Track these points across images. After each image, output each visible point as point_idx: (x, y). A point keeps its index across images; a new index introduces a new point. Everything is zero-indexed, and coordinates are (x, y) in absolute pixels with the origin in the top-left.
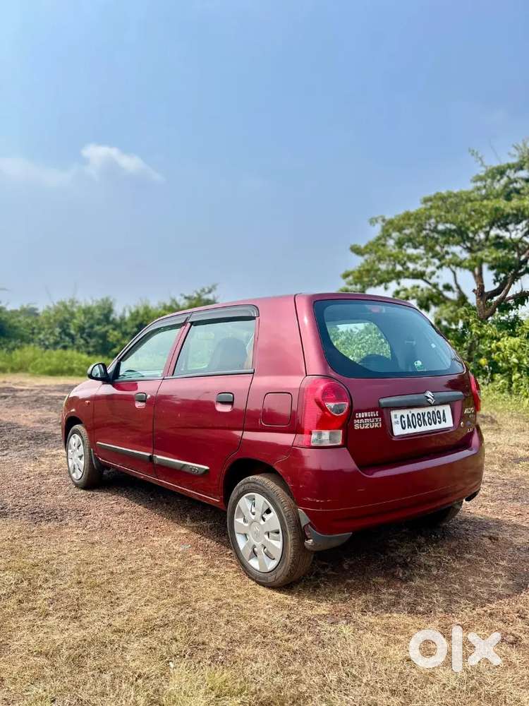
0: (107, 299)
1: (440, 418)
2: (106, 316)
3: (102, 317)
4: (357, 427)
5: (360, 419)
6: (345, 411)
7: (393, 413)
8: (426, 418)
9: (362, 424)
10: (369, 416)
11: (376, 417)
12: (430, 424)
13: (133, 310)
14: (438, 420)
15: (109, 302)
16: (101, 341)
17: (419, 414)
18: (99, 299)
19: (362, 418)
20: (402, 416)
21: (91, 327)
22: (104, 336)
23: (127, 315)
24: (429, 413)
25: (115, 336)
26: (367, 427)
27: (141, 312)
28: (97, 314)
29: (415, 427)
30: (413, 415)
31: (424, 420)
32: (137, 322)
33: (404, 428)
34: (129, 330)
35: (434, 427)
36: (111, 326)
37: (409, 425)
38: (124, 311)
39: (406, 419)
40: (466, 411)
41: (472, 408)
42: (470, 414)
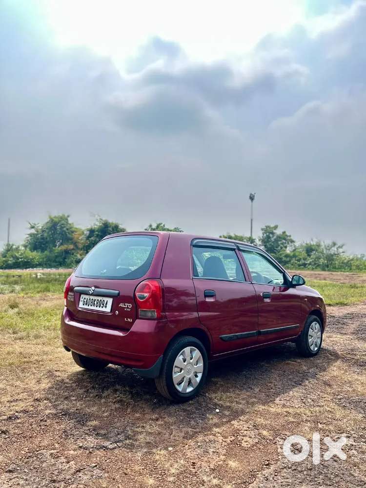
1: (103, 305)
7: (82, 296)
8: (96, 303)
12: (97, 307)
14: (102, 305)
17: (92, 299)
20: (85, 298)
24: (98, 300)
29: (88, 306)
30: (90, 299)
31: (94, 303)
33: (84, 305)
35: (98, 309)
37: (86, 304)
39: (86, 300)
40: (121, 305)
41: (130, 306)
42: (126, 308)
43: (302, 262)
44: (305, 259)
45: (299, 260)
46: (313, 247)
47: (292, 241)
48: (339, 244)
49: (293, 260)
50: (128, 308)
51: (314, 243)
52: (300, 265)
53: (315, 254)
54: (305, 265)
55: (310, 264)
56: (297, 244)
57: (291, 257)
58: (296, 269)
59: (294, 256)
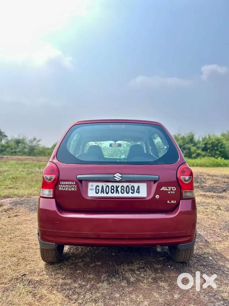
0: (191, 133)
1: (133, 191)
2: (191, 140)
3: (189, 141)
4: (60, 189)
5: (62, 185)
6: (52, 180)
7: (90, 184)
8: (119, 189)
9: (64, 187)
10: (69, 184)
11: (73, 185)
12: (123, 193)
13: (204, 137)
14: (131, 191)
15: (192, 134)
16: (188, 151)
17: (113, 186)
18: (188, 133)
19: (64, 184)
21: (184, 145)
22: (189, 149)
23: (201, 139)
24: (123, 186)
25: (194, 149)
26: (66, 190)
27: (207, 137)
28: (187, 140)
29: (106, 194)
31: (117, 190)
32: (205, 142)
34: (200, 146)
36: (192, 144)
38: (199, 138)
40: (163, 189)
41: (173, 188)
42: (169, 191)
43: (14, 150)
44: (15, 148)
45: (12, 149)
46: (21, 141)
47: (5, 136)
48: (38, 139)
49: (8, 149)
50: (172, 191)
51: (21, 138)
52: (12, 153)
53: (21, 145)
54: (15, 152)
55: (19, 152)
56: (9, 138)
57: (6, 147)
58: (10, 155)
59: (8, 146)
